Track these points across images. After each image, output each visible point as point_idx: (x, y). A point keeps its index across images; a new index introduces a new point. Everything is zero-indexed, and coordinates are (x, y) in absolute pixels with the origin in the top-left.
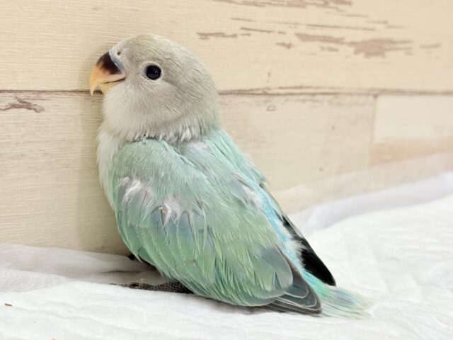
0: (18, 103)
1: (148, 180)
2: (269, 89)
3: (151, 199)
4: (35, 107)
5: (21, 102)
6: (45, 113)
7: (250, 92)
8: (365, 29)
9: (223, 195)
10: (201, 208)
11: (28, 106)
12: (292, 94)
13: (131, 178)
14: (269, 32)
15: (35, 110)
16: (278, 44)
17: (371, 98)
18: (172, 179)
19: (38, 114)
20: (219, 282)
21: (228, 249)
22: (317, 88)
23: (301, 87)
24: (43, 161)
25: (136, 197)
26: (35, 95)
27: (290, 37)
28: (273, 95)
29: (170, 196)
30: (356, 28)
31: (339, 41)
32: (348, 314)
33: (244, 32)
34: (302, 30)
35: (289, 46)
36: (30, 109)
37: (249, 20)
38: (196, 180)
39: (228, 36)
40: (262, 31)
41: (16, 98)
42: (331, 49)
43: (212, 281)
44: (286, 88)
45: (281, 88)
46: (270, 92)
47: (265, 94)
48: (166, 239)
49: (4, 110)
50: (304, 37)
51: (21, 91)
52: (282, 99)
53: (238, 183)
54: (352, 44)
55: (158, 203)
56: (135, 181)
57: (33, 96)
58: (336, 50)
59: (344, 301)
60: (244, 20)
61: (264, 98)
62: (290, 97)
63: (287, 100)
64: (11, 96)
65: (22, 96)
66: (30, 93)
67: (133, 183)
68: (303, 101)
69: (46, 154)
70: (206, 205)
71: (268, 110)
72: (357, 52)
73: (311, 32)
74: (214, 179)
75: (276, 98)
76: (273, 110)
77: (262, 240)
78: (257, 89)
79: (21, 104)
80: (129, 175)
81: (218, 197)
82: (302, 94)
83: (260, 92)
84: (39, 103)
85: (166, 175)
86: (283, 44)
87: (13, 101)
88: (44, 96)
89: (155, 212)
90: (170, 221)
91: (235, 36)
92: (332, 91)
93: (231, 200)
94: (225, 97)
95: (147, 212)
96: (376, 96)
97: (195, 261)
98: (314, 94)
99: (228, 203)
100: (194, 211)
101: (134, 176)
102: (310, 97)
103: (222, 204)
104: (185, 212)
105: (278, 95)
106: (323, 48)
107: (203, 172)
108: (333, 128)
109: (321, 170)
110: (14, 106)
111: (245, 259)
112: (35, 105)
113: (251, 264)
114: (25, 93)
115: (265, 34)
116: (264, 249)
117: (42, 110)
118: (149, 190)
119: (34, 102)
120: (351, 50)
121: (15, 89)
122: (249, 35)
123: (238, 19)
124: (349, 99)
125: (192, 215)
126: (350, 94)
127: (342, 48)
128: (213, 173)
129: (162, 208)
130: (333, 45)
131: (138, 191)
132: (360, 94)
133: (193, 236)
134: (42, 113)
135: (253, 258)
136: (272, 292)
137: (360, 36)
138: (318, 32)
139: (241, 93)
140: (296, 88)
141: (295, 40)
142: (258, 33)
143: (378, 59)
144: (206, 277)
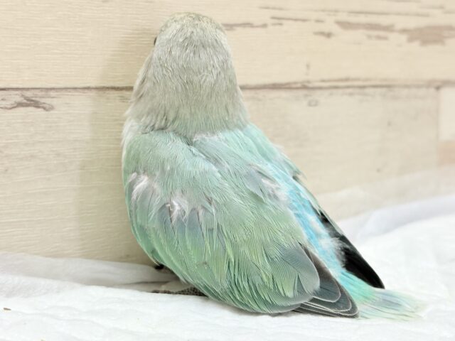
0: (25, 101)
1: (155, 175)
2: (309, 82)
3: (158, 196)
4: (45, 105)
5: (28, 100)
6: (56, 112)
7: (287, 86)
8: (418, 15)
9: (237, 190)
10: (210, 204)
11: (36, 105)
12: (336, 87)
13: (138, 173)
14: (304, 20)
15: (44, 108)
16: (316, 33)
17: (432, 90)
18: (178, 174)
19: (47, 112)
20: (234, 286)
21: (242, 250)
22: (367, 80)
23: (347, 80)
24: (55, 162)
25: (144, 195)
26: (43, 93)
27: (330, 25)
28: (314, 88)
29: (178, 192)
30: (407, 14)
31: (389, 28)
32: (393, 316)
33: (276, 21)
34: (343, 17)
35: (329, 35)
36: (38, 107)
37: (281, 9)
38: (204, 173)
39: (257, 27)
40: (296, 20)
41: (22, 96)
42: (379, 38)
43: (226, 285)
44: (329, 81)
45: (323, 81)
46: (310, 85)
47: (304, 87)
48: (175, 238)
49: (10, 109)
50: (345, 25)
51: (28, 89)
52: (326, 93)
53: (257, 175)
54: (404, 31)
55: (165, 200)
56: (142, 177)
57: (40, 93)
58: (385, 38)
59: (391, 303)
60: (274, 8)
61: (305, 92)
62: (334, 91)
63: (331, 94)
64: (16, 95)
65: (28, 94)
66: (38, 91)
67: (140, 179)
68: (351, 94)
69: (58, 155)
70: (216, 201)
71: (310, 104)
72: (411, 40)
73: (354, 19)
74: (226, 171)
75: (318, 92)
76: (316, 105)
77: (282, 239)
78: (295, 83)
79: (29, 102)
80: (136, 170)
81: (231, 192)
82: (348, 87)
83: (299, 85)
84: (48, 101)
85: (172, 169)
86: (322, 34)
87: (19, 99)
88: (52, 93)
89: (163, 210)
90: (179, 219)
91: (265, 26)
92: (384, 83)
93: (246, 195)
94: (258, 91)
95: (154, 211)
96: (438, 88)
97: (206, 263)
98: (364, 87)
99: (242, 198)
100: (203, 207)
101: (141, 171)
102: (358, 91)
103: (236, 199)
104: (193, 209)
105: (320, 88)
106: (369, 37)
107: (215, 165)
108: (389, 124)
109: (378, 170)
110: (20, 105)
111: (262, 261)
112: (44, 103)
113: (268, 266)
114: (33, 91)
115: (300, 23)
116: (285, 249)
117: (52, 108)
118: (156, 186)
119: (42, 100)
120: (404, 38)
121: (21, 86)
122: (281, 24)
123: (267, 8)
124: (405, 92)
125: (201, 212)
126: (407, 86)
127: (392, 36)
128: (227, 165)
129: (169, 205)
130: (382, 33)
131: (145, 187)
132: (418, 87)
133: (203, 235)
134: (52, 112)
135: (271, 260)
136: (295, 298)
137: (412, 23)
138: (363, 19)
139: (275, 87)
140: (341, 80)
141: (336, 29)
142: (290, 22)
143: (437, 47)
144: (219, 280)
